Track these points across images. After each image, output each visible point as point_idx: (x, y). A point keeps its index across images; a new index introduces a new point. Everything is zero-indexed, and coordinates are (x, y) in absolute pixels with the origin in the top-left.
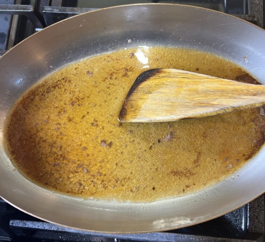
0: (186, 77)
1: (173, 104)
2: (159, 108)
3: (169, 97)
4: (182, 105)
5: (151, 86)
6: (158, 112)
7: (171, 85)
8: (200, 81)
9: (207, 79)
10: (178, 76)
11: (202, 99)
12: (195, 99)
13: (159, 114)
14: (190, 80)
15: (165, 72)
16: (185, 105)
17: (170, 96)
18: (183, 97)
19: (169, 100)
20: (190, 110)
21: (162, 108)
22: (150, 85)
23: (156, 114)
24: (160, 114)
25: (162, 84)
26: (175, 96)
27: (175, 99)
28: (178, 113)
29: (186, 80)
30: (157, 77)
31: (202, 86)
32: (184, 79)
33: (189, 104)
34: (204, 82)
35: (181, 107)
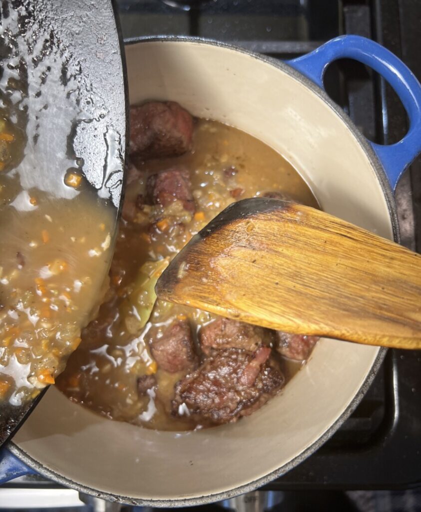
0: (349, 235)
1: (306, 289)
2: (269, 290)
3: (299, 271)
4: (330, 298)
6: (262, 298)
8: (384, 253)
9: (402, 255)
10: (328, 229)
11: (385, 299)
12: (367, 295)
13: (262, 303)
14: (359, 245)
16: (339, 303)
17: (301, 268)
18: (335, 280)
20: (348, 317)
21: (276, 292)
23: (258, 302)
24: (266, 305)
26: (315, 273)
27: (312, 279)
28: (316, 318)
29: (348, 243)
30: (275, 217)
31: (389, 267)
32: (345, 238)
33: (350, 303)
34: (392, 259)
35: (324, 303)
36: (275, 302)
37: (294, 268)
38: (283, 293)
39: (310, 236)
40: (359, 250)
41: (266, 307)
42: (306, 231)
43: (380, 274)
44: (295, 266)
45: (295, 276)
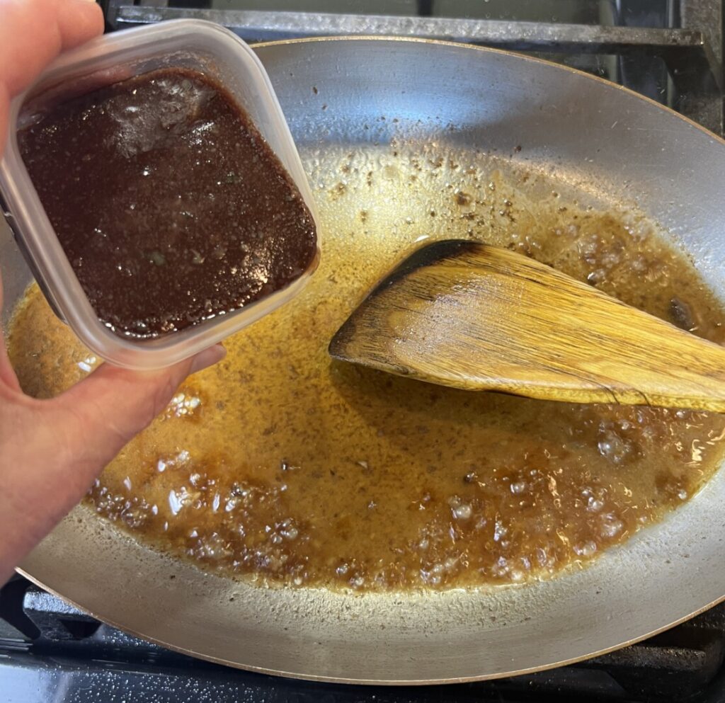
0: (539, 280)
1: (480, 342)
4: (503, 351)
5: (440, 282)
8: (572, 299)
10: (518, 274)
11: (560, 349)
12: (544, 346)
14: (548, 292)
16: (511, 355)
18: (512, 331)
19: (472, 329)
20: (518, 369)
22: (437, 277)
30: (462, 262)
36: (445, 357)
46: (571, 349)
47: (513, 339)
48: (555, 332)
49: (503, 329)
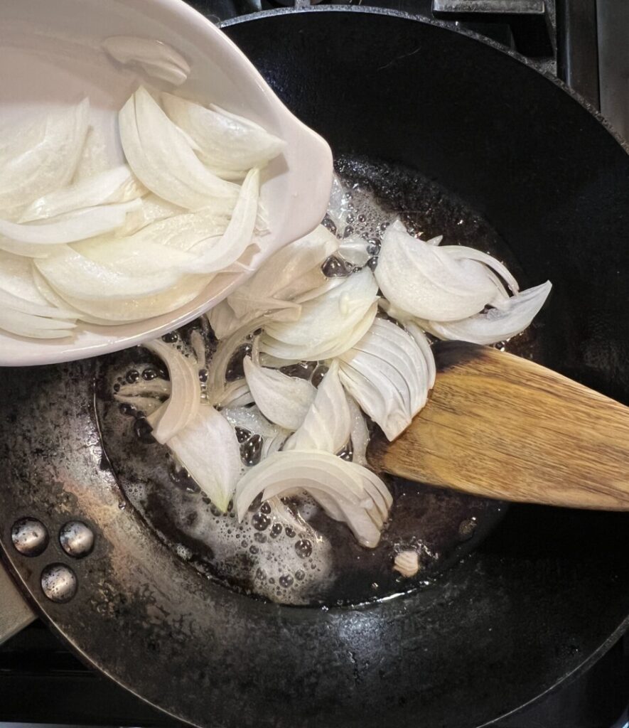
0: (551, 390)
2: (474, 461)
3: (502, 438)
4: (535, 468)
5: (457, 392)
6: (469, 471)
7: (508, 404)
8: (588, 411)
9: (608, 412)
10: (529, 383)
11: (589, 467)
12: (571, 462)
13: (470, 477)
14: (562, 403)
15: (495, 362)
16: (544, 473)
17: (504, 435)
18: (539, 447)
19: (501, 445)
20: (555, 488)
21: (481, 463)
22: (453, 387)
25: (486, 393)
26: (518, 440)
27: (515, 447)
29: (551, 400)
30: (472, 371)
31: (593, 428)
32: (546, 393)
33: (555, 472)
34: (598, 418)
35: (530, 474)
36: (482, 475)
37: (497, 435)
38: (490, 464)
39: (509, 393)
40: (563, 409)
41: (474, 481)
42: (507, 387)
43: (585, 438)
44: (497, 432)
45: (499, 445)
46: (599, 466)
47: (542, 455)
48: (580, 448)
49: (531, 445)
